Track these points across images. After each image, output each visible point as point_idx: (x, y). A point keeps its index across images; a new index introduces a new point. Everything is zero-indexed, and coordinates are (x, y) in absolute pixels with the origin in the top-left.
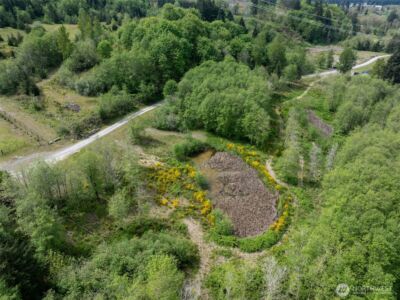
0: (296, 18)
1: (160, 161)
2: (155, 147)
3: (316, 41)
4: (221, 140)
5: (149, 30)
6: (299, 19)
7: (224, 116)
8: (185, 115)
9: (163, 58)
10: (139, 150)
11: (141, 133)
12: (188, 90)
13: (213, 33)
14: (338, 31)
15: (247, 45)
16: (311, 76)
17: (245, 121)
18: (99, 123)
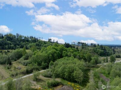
0: (95, 49)
1: (41, 87)
2: (41, 82)
3: (102, 56)
4: (66, 81)
5: (48, 49)
6: (96, 49)
7: (67, 72)
8: (55, 72)
9: (51, 55)
10: (35, 83)
11: (37, 77)
12: (57, 64)
13: (68, 51)
14: (109, 53)
15: (78, 54)
16: (101, 64)
17: (74, 74)
18: (25, 74)
